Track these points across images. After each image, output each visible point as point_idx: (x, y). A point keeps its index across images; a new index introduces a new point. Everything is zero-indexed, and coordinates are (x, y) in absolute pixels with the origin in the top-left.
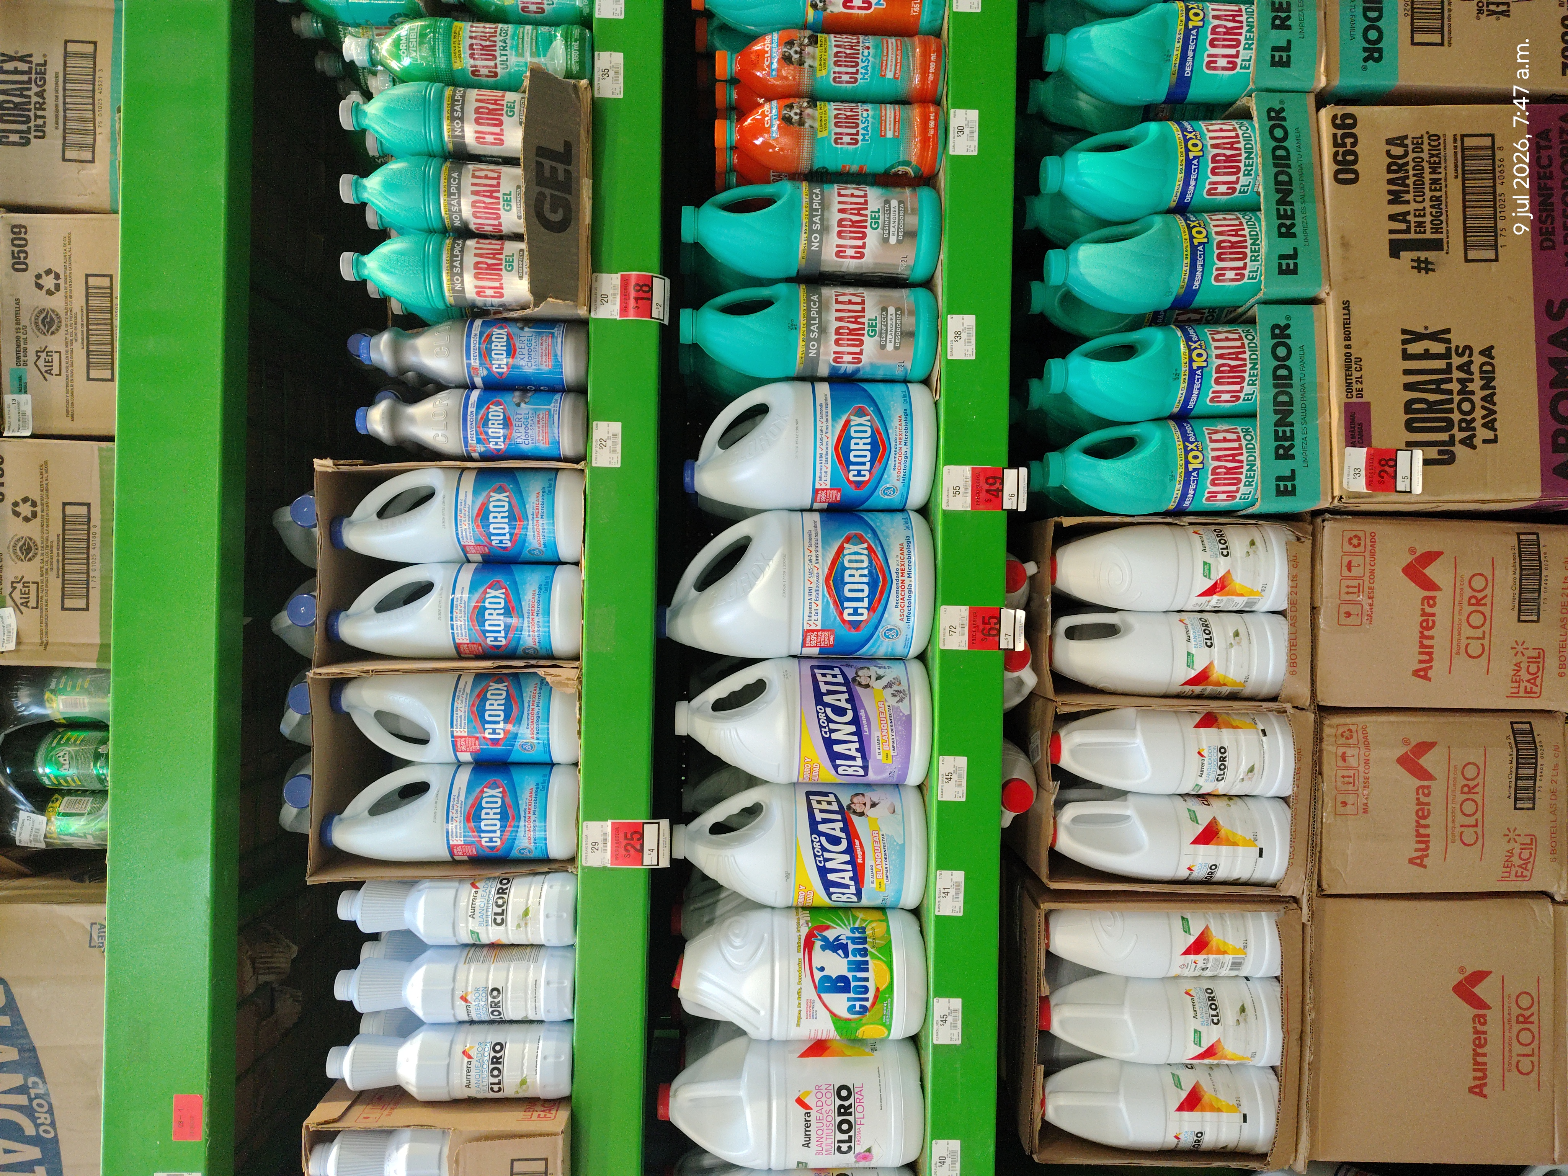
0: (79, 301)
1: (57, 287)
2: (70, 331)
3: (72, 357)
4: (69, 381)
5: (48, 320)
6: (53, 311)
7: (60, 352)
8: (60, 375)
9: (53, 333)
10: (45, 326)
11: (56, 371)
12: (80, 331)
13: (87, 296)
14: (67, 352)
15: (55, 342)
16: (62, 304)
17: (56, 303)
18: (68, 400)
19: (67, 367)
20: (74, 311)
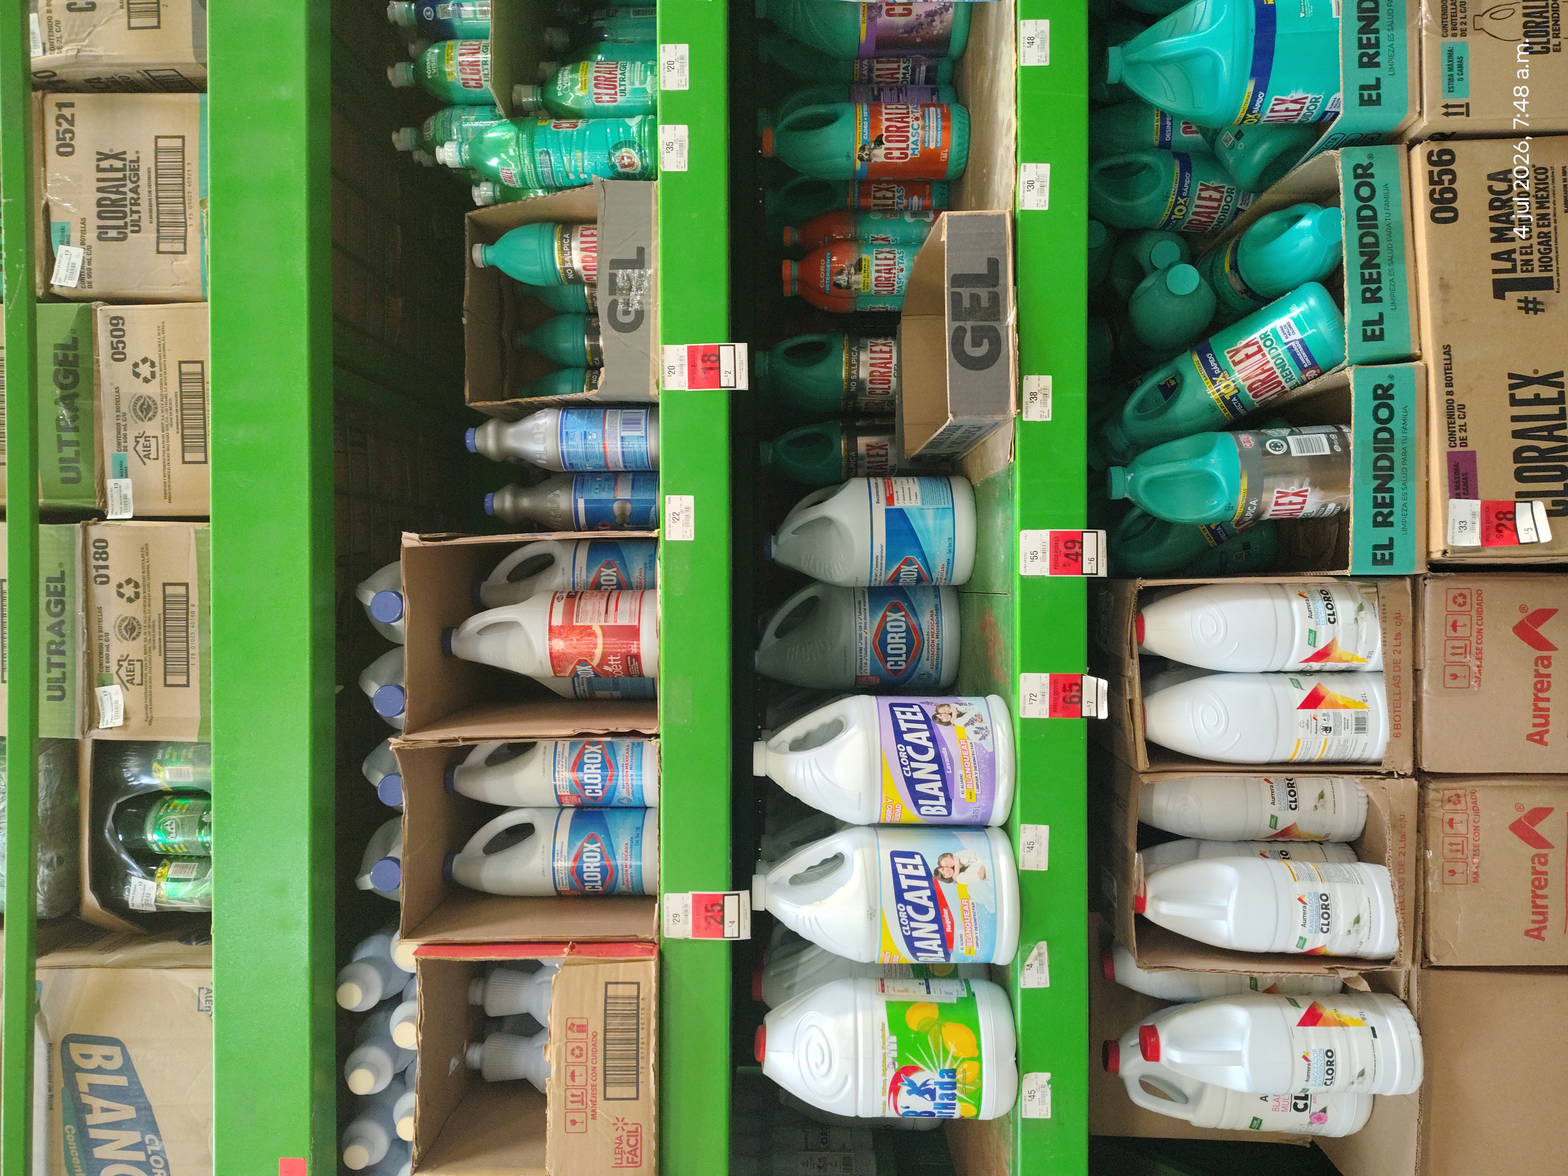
0: (173, 388)
1: (153, 375)
2: (166, 416)
3: (168, 442)
4: (166, 465)
5: (145, 407)
6: (150, 398)
7: (156, 437)
8: (157, 459)
9: (150, 419)
10: (142, 412)
11: (153, 455)
12: (175, 416)
13: (181, 383)
14: (163, 437)
15: (152, 428)
16: (159, 391)
17: (152, 390)
18: (165, 483)
19: (164, 452)
20: (169, 397)
